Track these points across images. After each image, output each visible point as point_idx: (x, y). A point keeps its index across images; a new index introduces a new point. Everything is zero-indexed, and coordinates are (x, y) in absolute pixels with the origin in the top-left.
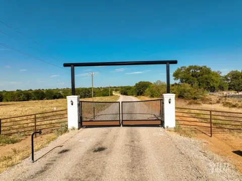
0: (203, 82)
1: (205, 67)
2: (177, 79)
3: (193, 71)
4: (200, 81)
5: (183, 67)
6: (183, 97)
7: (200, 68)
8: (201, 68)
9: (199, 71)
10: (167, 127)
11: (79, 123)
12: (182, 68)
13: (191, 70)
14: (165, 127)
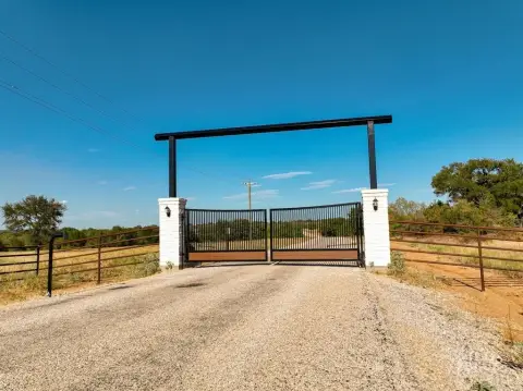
0: (505, 196)
1: (510, 161)
2: (443, 193)
3: (479, 173)
4: (498, 193)
5: (456, 165)
6: (455, 231)
7: (498, 166)
8: (501, 165)
9: (495, 172)
10: (372, 265)
11: (181, 254)
12: (452, 166)
13: (476, 171)
14: (367, 264)
